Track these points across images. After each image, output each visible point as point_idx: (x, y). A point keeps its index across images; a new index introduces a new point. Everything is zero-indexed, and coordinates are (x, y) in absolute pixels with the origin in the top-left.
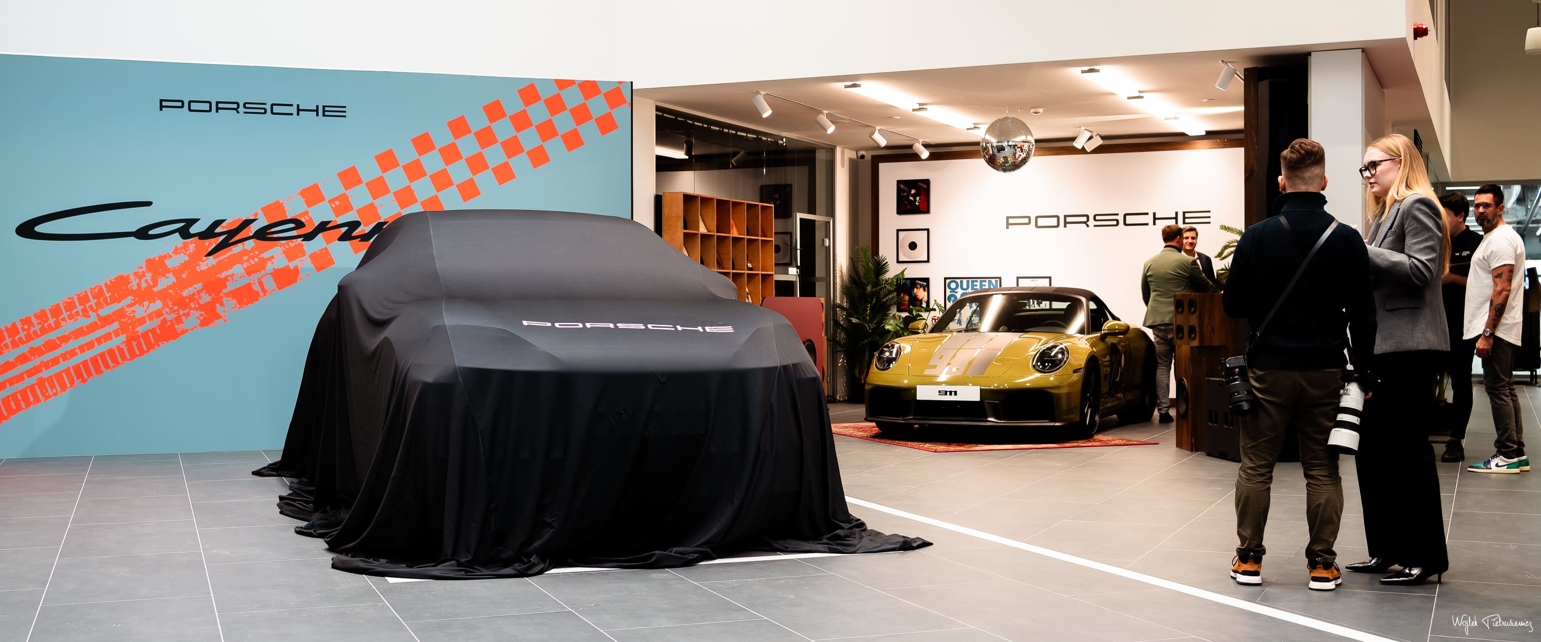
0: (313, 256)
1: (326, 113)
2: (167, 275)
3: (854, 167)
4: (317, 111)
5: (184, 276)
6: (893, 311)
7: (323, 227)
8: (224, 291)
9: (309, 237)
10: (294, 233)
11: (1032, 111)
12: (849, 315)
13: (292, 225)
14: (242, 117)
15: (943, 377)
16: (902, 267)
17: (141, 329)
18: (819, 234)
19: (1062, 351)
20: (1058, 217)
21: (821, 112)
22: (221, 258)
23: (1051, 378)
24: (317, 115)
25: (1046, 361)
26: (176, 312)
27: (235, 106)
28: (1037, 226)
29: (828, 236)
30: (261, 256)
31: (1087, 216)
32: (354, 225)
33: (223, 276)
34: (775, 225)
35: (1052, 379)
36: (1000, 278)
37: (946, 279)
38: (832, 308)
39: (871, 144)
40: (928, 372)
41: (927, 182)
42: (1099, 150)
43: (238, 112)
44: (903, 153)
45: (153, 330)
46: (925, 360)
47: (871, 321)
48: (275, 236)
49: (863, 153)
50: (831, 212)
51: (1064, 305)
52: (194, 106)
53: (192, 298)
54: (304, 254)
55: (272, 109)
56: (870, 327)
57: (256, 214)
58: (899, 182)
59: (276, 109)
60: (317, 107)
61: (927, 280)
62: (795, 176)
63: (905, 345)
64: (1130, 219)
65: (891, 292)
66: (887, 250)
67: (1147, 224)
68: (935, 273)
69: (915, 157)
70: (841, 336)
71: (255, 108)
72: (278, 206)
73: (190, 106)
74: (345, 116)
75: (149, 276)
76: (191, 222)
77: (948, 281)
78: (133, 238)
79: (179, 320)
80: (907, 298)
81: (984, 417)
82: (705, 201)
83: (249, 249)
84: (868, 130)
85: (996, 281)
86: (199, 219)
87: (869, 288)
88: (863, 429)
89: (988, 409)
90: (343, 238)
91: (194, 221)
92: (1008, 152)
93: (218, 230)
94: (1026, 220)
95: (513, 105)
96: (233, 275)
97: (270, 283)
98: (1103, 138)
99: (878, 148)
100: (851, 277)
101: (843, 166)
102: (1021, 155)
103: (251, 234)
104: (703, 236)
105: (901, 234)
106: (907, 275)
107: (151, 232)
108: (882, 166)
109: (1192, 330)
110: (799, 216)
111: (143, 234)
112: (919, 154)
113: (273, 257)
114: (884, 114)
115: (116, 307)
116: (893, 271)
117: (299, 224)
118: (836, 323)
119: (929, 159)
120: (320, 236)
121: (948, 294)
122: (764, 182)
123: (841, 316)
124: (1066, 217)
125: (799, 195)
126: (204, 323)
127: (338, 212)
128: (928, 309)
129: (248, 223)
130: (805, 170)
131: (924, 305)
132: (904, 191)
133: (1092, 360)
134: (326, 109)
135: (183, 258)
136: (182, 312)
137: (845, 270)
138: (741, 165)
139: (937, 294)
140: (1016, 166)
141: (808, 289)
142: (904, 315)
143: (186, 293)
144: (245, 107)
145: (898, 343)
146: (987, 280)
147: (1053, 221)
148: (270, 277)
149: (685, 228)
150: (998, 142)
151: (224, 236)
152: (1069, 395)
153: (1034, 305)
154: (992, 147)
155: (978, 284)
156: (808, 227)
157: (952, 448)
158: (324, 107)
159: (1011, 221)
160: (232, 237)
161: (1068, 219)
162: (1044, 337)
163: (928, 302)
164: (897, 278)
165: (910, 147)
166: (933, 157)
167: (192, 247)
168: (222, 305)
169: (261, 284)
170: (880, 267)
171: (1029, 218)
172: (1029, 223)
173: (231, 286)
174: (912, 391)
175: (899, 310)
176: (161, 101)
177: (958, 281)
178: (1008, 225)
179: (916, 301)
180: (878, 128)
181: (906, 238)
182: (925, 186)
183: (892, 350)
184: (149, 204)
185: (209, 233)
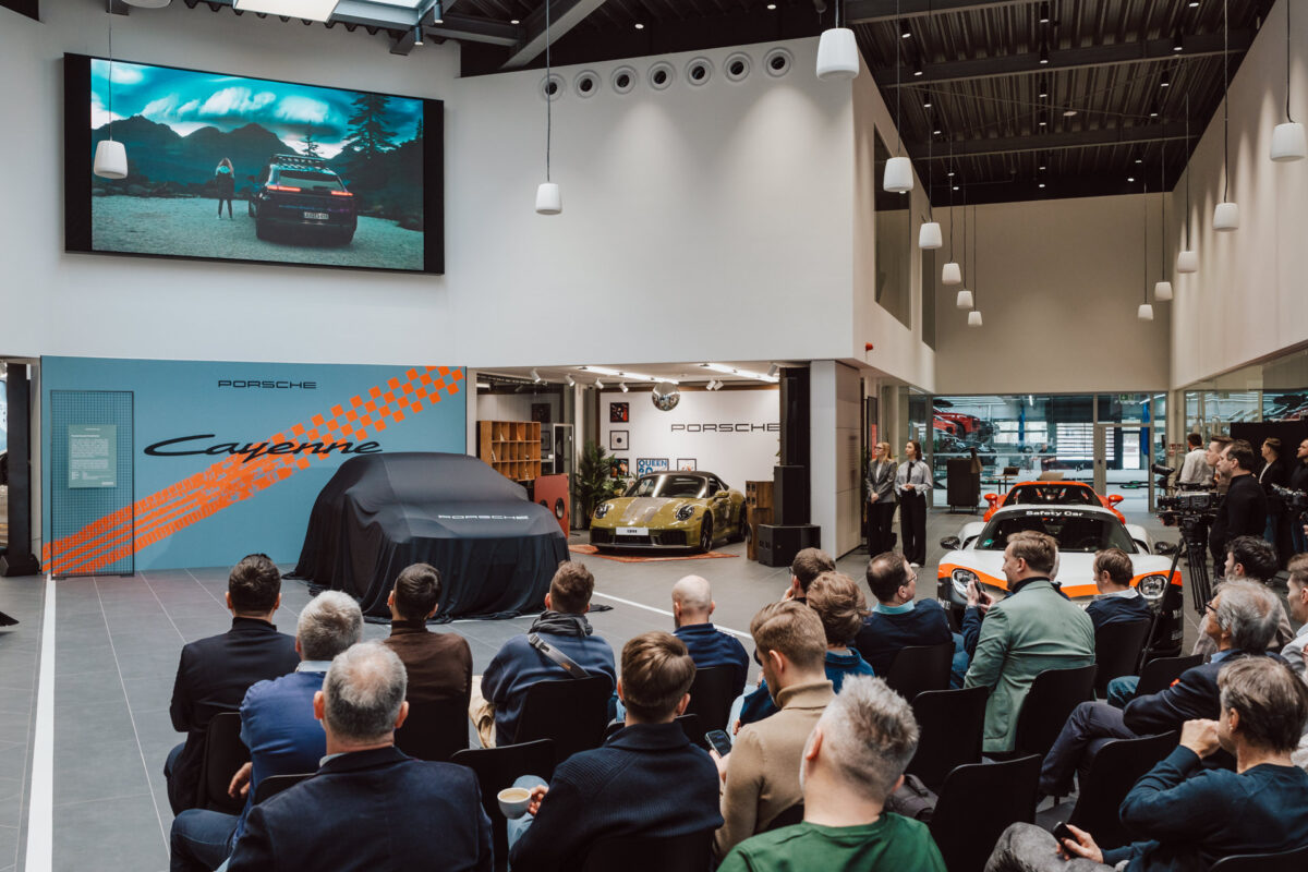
0: (300, 462)
1: (306, 387)
2: (223, 473)
3: (586, 394)
5: (232, 473)
6: (608, 477)
7: (304, 446)
8: (253, 481)
9: (296, 452)
10: (289, 450)
12: (583, 480)
13: (288, 446)
14: (261, 390)
15: (631, 523)
16: (614, 452)
17: (209, 501)
18: (566, 433)
19: (691, 509)
20: (700, 426)
21: (567, 375)
22: (250, 463)
23: (686, 523)
24: (301, 388)
25: (684, 514)
27: (258, 384)
28: (688, 431)
29: (571, 434)
30: (272, 462)
31: (716, 426)
32: (320, 445)
36: (668, 461)
37: (637, 459)
38: (573, 476)
39: (593, 386)
40: (622, 520)
41: (627, 404)
42: (721, 389)
44: (614, 387)
45: (216, 502)
46: (620, 512)
47: (596, 484)
48: (279, 451)
50: (573, 421)
52: (237, 384)
53: (236, 485)
54: (294, 461)
55: (277, 385)
56: (595, 487)
57: (269, 440)
58: (612, 404)
59: (279, 385)
60: (301, 383)
61: (627, 460)
62: (551, 399)
63: (611, 505)
65: (606, 467)
66: (604, 442)
67: (748, 431)
68: (632, 456)
69: (620, 390)
70: (579, 492)
71: (268, 385)
72: (280, 435)
73: (234, 384)
74: (315, 388)
75: (212, 474)
76: (235, 445)
77: (639, 461)
78: (204, 455)
80: (616, 470)
81: (650, 542)
82: (504, 424)
83: (265, 458)
85: (666, 463)
86: (239, 444)
87: (594, 464)
88: (587, 548)
89: (652, 539)
90: (314, 452)
91: (237, 444)
92: (666, 400)
93: (249, 449)
94: (682, 427)
96: (257, 472)
100: (584, 458)
101: (580, 394)
103: (267, 451)
104: (502, 443)
105: (613, 434)
106: (616, 457)
107: (214, 451)
108: (602, 395)
109: (754, 500)
110: (555, 425)
111: (210, 451)
112: (623, 389)
113: (278, 463)
115: (196, 490)
116: (608, 455)
117: (291, 445)
118: (576, 484)
119: (628, 392)
120: (302, 451)
121: (639, 468)
122: (535, 402)
123: (578, 480)
124: (704, 426)
125: (554, 412)
126: (242, 498)
127: (311, 438)
128: (628, 477)
129: (264, 445)
130: (558, 395)
132: (614, 409)
133: (708, 512)
134: (306, 384)
135: (232, 464)
136: (230, 492)
137: (580, 454)
139: (633, 468)
140: (670, 407)
141: (560, 470)
142: (614, 480)
143: (233, 482)
144: (263, 384)
145: (607, 503)
146: (661, 461)
147: (697, 428)
148: (276, 473)
149: (493, 440)
150: (660, 396)
151: (253, 452)
152: (695, 532)
154: (658, 398)
155: (655, 462)
156: (560, 431)
157: (634, 560)
158: (304, 383)
159: (674, 427)
160: (255, 453)
162: (685, 500)
163: (628, 473)
164: (611, 458)
165: (618, 383)
166: (630, 391)
167: (236, 458)
169: (272, 477)
170: (601, 453)
171: (684, 425)
172: (684, 429)
173: (256, 478)
174: (614, 530)
175: (611, 477)
176: (219, 382)
177: (645, 461)
178: (671, 429)
179: (620, 472)
180: (598, 381)
181: (616, 436)
182: (626, 407)
183: (604, 507)
184: (213, 436)
185: (244, 451)
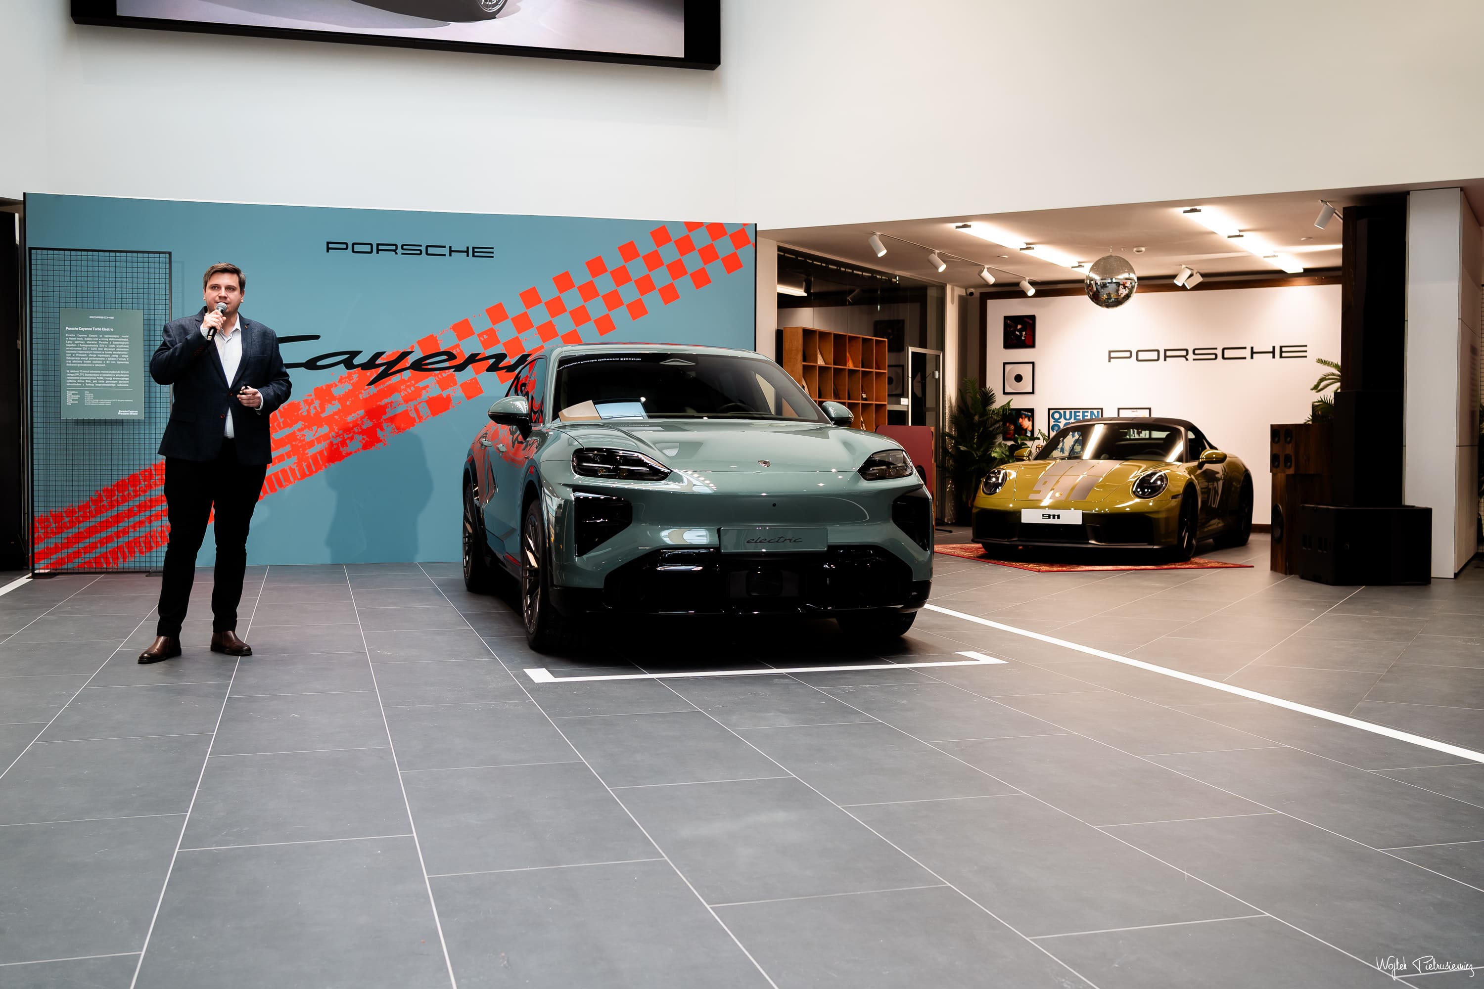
0: (464, 386)
1: (476, 254)
2: (333, 402)
3: (963, 303)
4: (467, 252)
5: (348, 403)
6: (999, 440)
7: (473, 359)
8: (384, 417)
9: (460, 368)
10: (446, 364)
11: (1135, 249)
12: (957, 443)
13: (445, 357)
14: (400, 258)
15: (1047, 502)
16: (1009, 397)
17: (310, 452)
18: (929, 367)
19: (1161, 478)
20: (1158, 351)
21: (933, 252)
22: (381, 387)
24: (468, 256)
25: (1146, 487)
26: (342, 436)
27: (394, 248)
28: (1138, 360)
29: (938, 369)
30: (417, 385)
31: (1187, 350)
32: (501, 357)
33: (383, 403)
34: (888, 358)
35: (1151, 504)
36: (1102, 409)
37: (1049, 409)
38: (941, 436)
39: (977, 281)
40: (1032, 497)
41: (1033, 318)
42: (1198, 287)
43: (396, 253)
44: (1011, 290)
45: (321, 453)
46: (1029, 486)
47: (978, 449)
48: (430, 367)
49: (972, 290)
50: (941, 346)
51: (1163, 435)
52: (357, 248)
53: (356, 424)
54: (455, 384)
55: (428, 251)
56: (976, 455)
57: (413, 347)
58: (1006, 318)
59: (430, 250)
60: (468, 248)
62: (907, 313)
63: (1012, 472)
64: (1228, 354)
65: (997, 422)
66: (994, 382)
67: (1245, 358)
68: (1040, 404)
69: (1022, 294)
70: (950, 464)
71: (412, 250)
72: (432, 339)
73: (353, 247)
74: (493, 257)
75: (317, 403)
76: (355, 354)
77: (1052, 412)
78: (303, 369)
79: (344, 443)
80: (1012, 427)
81: (1085, 540)
82: (823, 335)
83: (406, 378)
84: (978, 269)
85: (1098, 412)
86: (361, 352)
87: (976, 418)
88: (971, 550)
89: (1089, 532)
90: (490, 369)
91: (359, 352)
92: (1111, 288)
93: (379, 361)
94: (1128, 354)
95: (646, 246)
96: (392, 402)
97: (425, 410)
98: (1203, 275)
99: (987, 285)
100: (959, 407)
101: (953, 302)
102: (1123, 292)
103: (408, 365)
104: (821, 368)
105: (1008, 367)
107: (319, 363)
108: (991, 304)
109: (1288, 458)
110: (911, 350)
111: (312, 364)
112: (1026, 291)
113: (427, 386)
114: (993, 253)
115: (288, 431)
116: (1000, 401)
117: (451, 356)
118: (945, 450)
119: (1034, 296)
120: (470, 367)
121: (1052, 423)
122: (877, 318)
123: (950, 444)
124: (1166, 351)
125: (911, 330)
126: (365, 447)
127: (486, 344)
128: (1033, 438)
129: (405, 355)
130: (917, 306)
131: (1029, 434)
132: (1010, 326)
133: (1190, 485)
134: (476, 250)
135: (347, 387)
136: (346, 436)
137: (953, 401)
138: (855, 302)
140: (1118, 302)
141: (919, 419)
143: (350, 419)
144: (402, 248)
145: (1004, 469)
146: (1089, 411)
147: (1154, 355)
148: (425, 405)
149: (804, 360)
150: (1101, 279)
151: (384, 367)
152: (1167, 519)
153: (1134, 434)
154: (1096, 284)
155: (1081, 414)
156: (919, 360)
157: (1055, 569)
158: (474, 248)
159: (1113, 355)
160: (390, 368)
161: (1168, 353)
162: (1144, 465)
163: (1032, 432)
164: (1004, 408)
165: (1017, 284)
166: (1038, 294)
167: (355, 376)
168: (382, 429)
169: (417, 411)
170: (988, 398)
171: (1130, 352)
172: (1130, 357)
173: (390, 413)
174: (1017, 514)
175: (1005, 439)
176: (328, 243)
177: (1062, 411)
178: (1110, 358)
179: (1021, 431)
180: (986, 266)
181: (1012, 371)
182: (1031, 322)
183: (998, 476)
184: (317, 337)
185: (370, 364)
